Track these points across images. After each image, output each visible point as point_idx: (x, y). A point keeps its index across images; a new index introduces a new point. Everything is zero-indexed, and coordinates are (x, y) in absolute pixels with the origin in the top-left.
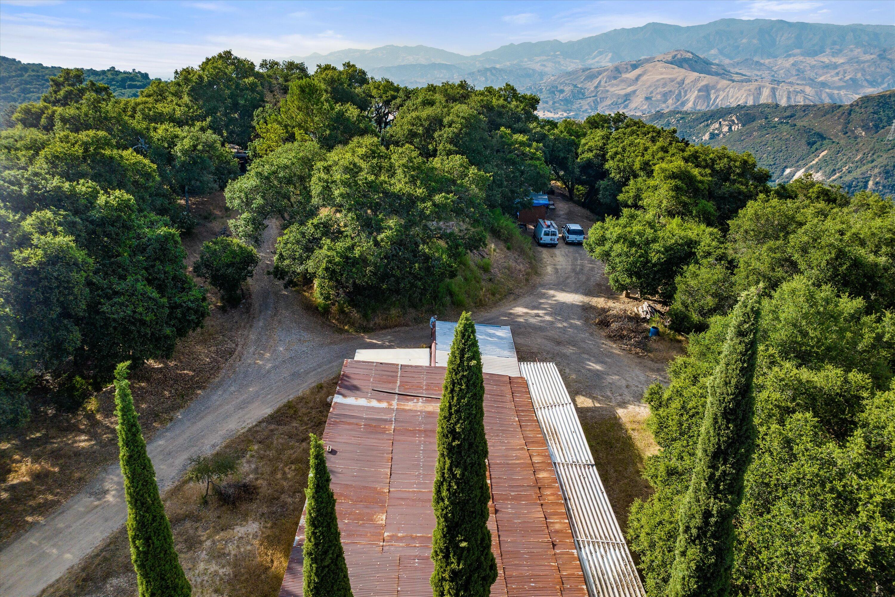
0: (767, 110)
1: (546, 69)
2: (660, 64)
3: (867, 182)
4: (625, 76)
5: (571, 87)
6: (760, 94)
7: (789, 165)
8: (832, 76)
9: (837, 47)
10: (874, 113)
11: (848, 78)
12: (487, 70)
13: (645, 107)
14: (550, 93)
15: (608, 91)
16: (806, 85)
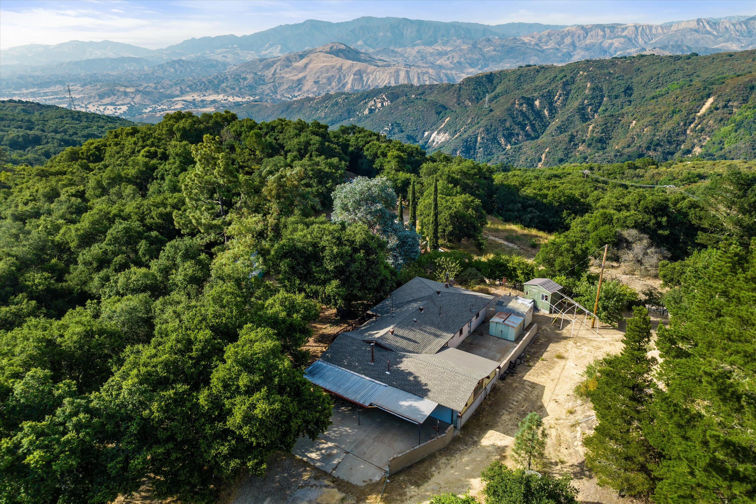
0: (406, 89)
1: (227, 60)
2: (321, 55)
3: (477, 138)
4: (296, 64)
5: (252, 75)
6: (398, 76)
7: (427, 129)
8: (445, 60)
9: (445, 38)
10: (475, 89)
11: (455, 61)
12: (174, 62)
13: (315, 89)
14: (235, 81)
15: (283, 77)
16: (428, 67)
